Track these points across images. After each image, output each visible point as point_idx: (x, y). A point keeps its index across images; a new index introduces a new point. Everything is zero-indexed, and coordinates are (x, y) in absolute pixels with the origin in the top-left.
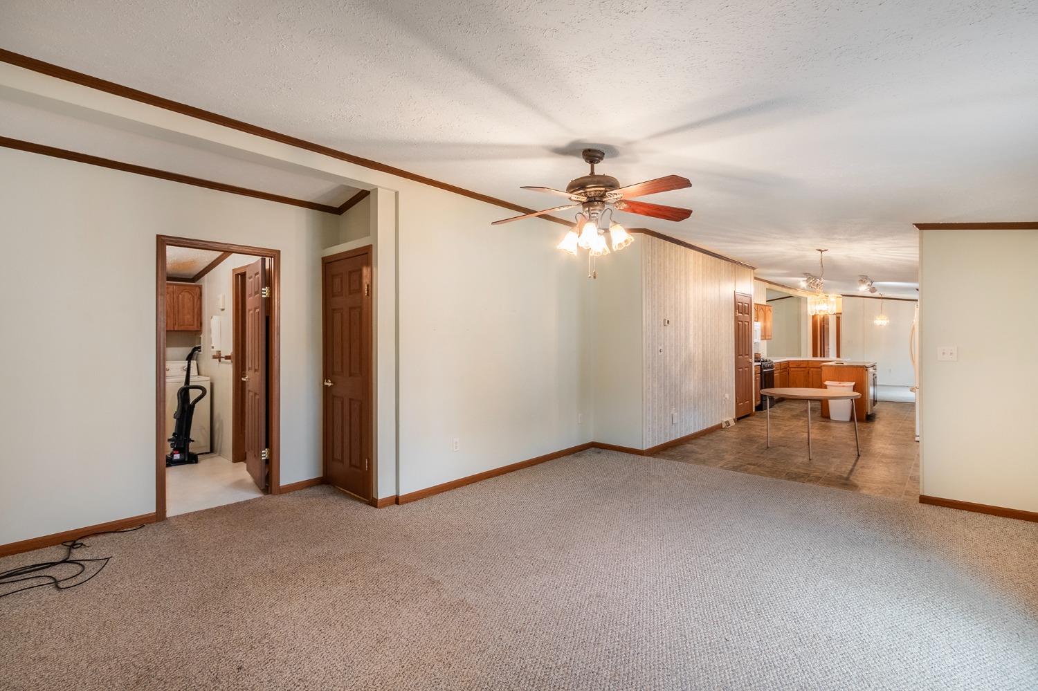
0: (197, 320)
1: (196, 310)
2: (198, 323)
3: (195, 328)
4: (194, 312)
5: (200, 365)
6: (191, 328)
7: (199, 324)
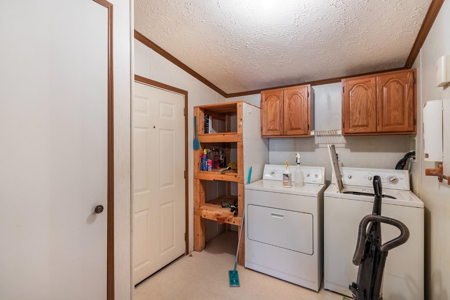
0: (409, 117)
1: (407, 104)
2: (409, 119)
3: (406, 127)
4: (403, 106)
5: (413, 177)
6: (399, 128)
7: (412, 122)
